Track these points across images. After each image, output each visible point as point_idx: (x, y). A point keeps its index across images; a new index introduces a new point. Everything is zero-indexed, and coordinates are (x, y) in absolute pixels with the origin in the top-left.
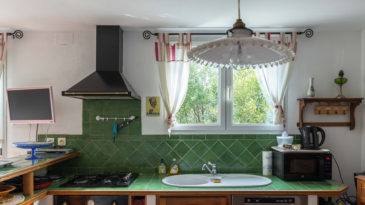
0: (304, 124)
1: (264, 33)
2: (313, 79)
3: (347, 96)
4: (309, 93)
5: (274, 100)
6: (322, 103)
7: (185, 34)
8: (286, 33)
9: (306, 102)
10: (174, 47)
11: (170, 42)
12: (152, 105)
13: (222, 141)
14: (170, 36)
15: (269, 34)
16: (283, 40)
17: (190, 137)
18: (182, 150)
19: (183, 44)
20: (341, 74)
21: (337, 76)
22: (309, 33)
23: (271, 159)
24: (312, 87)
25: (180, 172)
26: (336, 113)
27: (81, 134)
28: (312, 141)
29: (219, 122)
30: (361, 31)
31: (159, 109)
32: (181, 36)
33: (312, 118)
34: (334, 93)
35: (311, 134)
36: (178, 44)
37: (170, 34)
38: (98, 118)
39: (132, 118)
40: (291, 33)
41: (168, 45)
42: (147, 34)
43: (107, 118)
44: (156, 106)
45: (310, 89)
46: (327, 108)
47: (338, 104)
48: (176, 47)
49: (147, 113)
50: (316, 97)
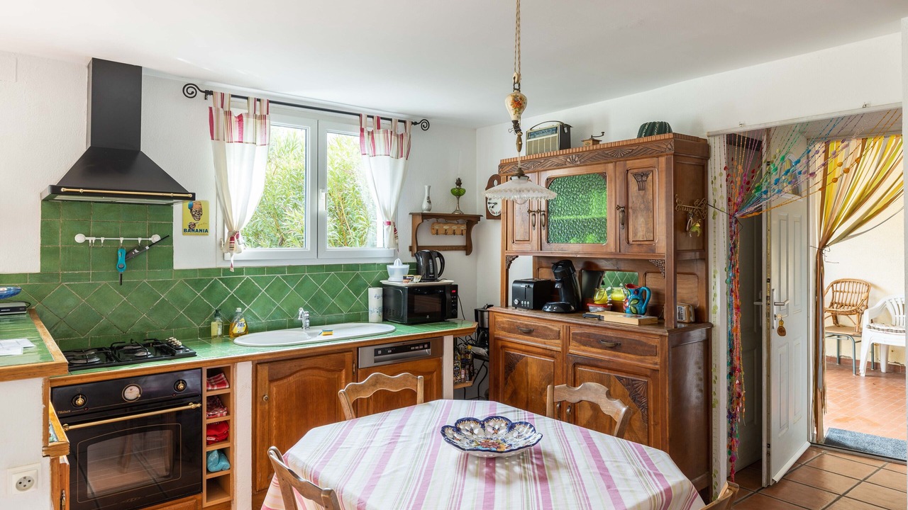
0: (419, 248)
1: (372, 117)
2: (429, 187)
3: (468, 211)
4: (425, 206)
5: (386, 213)
6: (440, 220)
7: (259, 100)
8: (399, 121)
9: (425, 218)
10: (240, 118)
11: (232, 109)
12: (193, 215)
13: (311, 275)
14: (232, 99)
15: (379, 119)
16: (395, 131)
17: (261, 270)
18: (248, 294)
19: (256, 117)
20: (459, 183)
21: (455, 186)
22: (425, 124)
23: (381, 299)
24: (428, 198)
26: (454, 234)
27: (38, 270)
28: (432, 271)
29: (308, 247)
30: (475, 129)
31: (207, 223)
32: (252, 102)
33: (427, 240)
34: (445, 205)
35: (430, 261)
36: (248, 115)
37: (233, 96)
38: (80, 238)
39: (156, 238)
40: (404, 122)
41: (229, 114)
42: (190, 90)
43: (102, 239)
44: (202, 217)
45: (426, 201)
46: (446, 227)
47: (455, 222)
48: (244, 119)
49: (185, 230)
50: (432, 211)
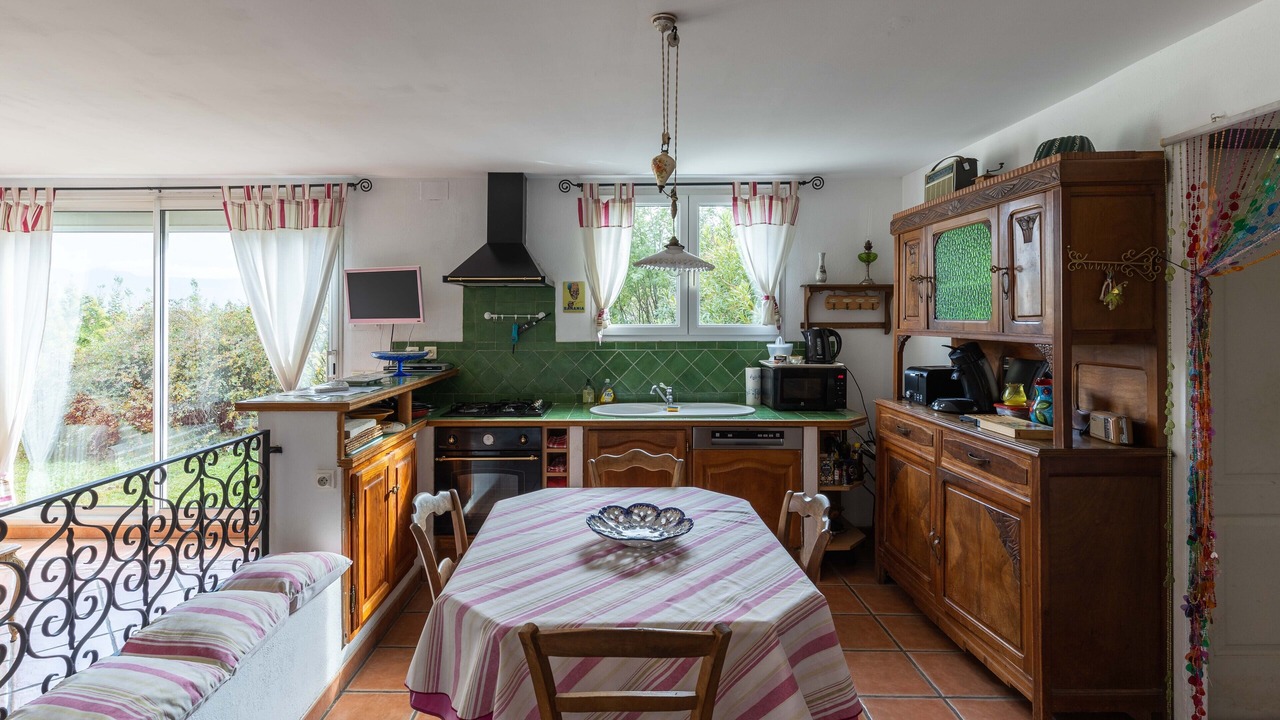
0: (810, 325)
1: (747, 183)
2: (823, 255)
3: (878, 280)
4: (818, 276)
5: (763, 288)
6: (838, 292)
7: (624, 185)
8: (782, 183)
9: (813, 290)
10: (607, 205)
11: (600, 197)
12: (572, 295)
13: (682, 352)
14: (601, 188)
15: (755, 184)
16: (777, 195)
17: (632, 345)
18: (620, 366)
19: (621, 201)
20: (868, 246)
21: (863, 250)
22: (818, 183)
23: (758, 379)
24: (822, 267)
25: (616, 400)
26: (860, 308)
27: (461, 340)
28: (820, 352)
29: (678, 323)
30: (901, 178)
31: (583, 302)
32: (618, 188)
33: (823, 315)
34: (856, 275)
35: (819, 340)
36: (614, 201)
37: (600, 185)
38: (487, 316)
39: (541, 315)
40: (789, 183)
41: (597, 201)
42: (565, 185)
43: (502, 316)
44: (579, 297)
45: (819, 270)
46: (846, 300)
47: (863, 293)
48: (610, 204)
49: (565, 308)
50: (827, 283)
